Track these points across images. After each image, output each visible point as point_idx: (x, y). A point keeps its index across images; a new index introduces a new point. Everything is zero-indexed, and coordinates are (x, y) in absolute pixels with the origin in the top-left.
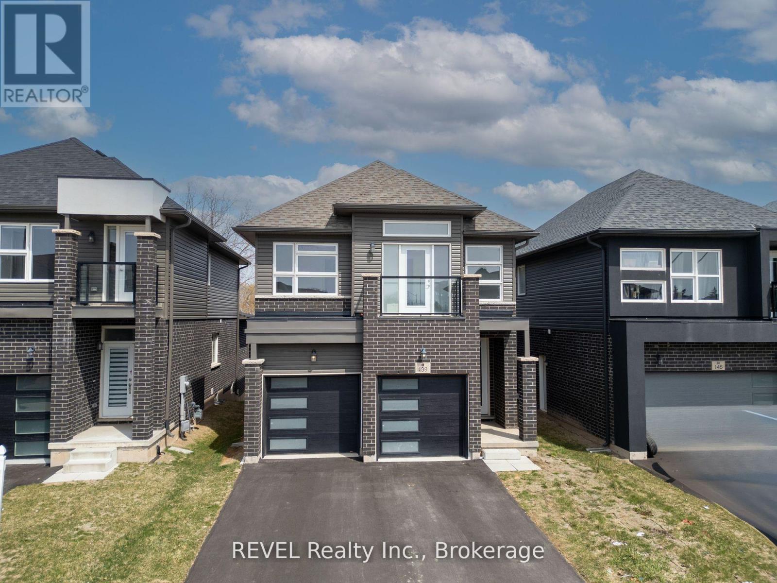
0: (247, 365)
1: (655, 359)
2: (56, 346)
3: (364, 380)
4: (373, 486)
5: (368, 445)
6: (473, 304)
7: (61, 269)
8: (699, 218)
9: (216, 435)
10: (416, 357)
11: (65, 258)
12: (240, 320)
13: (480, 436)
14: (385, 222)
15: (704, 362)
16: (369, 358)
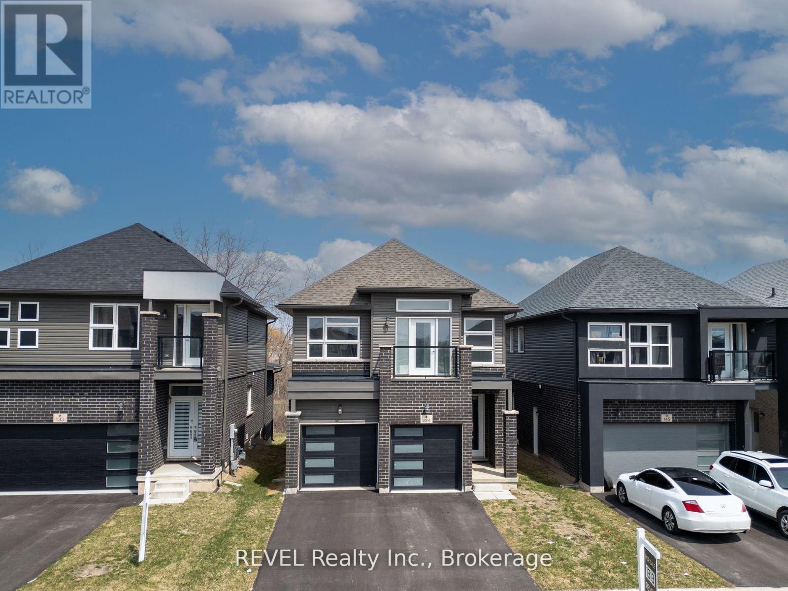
0: (288, 417)
1: (615, 413)
2: (143, 402)
3: (380, 429)
4: (385, 509)
5: (383, 480)
6: (467, 369)
7: (146, 342)
8: (654, 297)
9: (257, 474)
10: (421, 411)
11: (149, 333)
12: (268, 371)
13: (471, 473)
14: (398, 300)
15: (654, 415)
16: (384, 411)
